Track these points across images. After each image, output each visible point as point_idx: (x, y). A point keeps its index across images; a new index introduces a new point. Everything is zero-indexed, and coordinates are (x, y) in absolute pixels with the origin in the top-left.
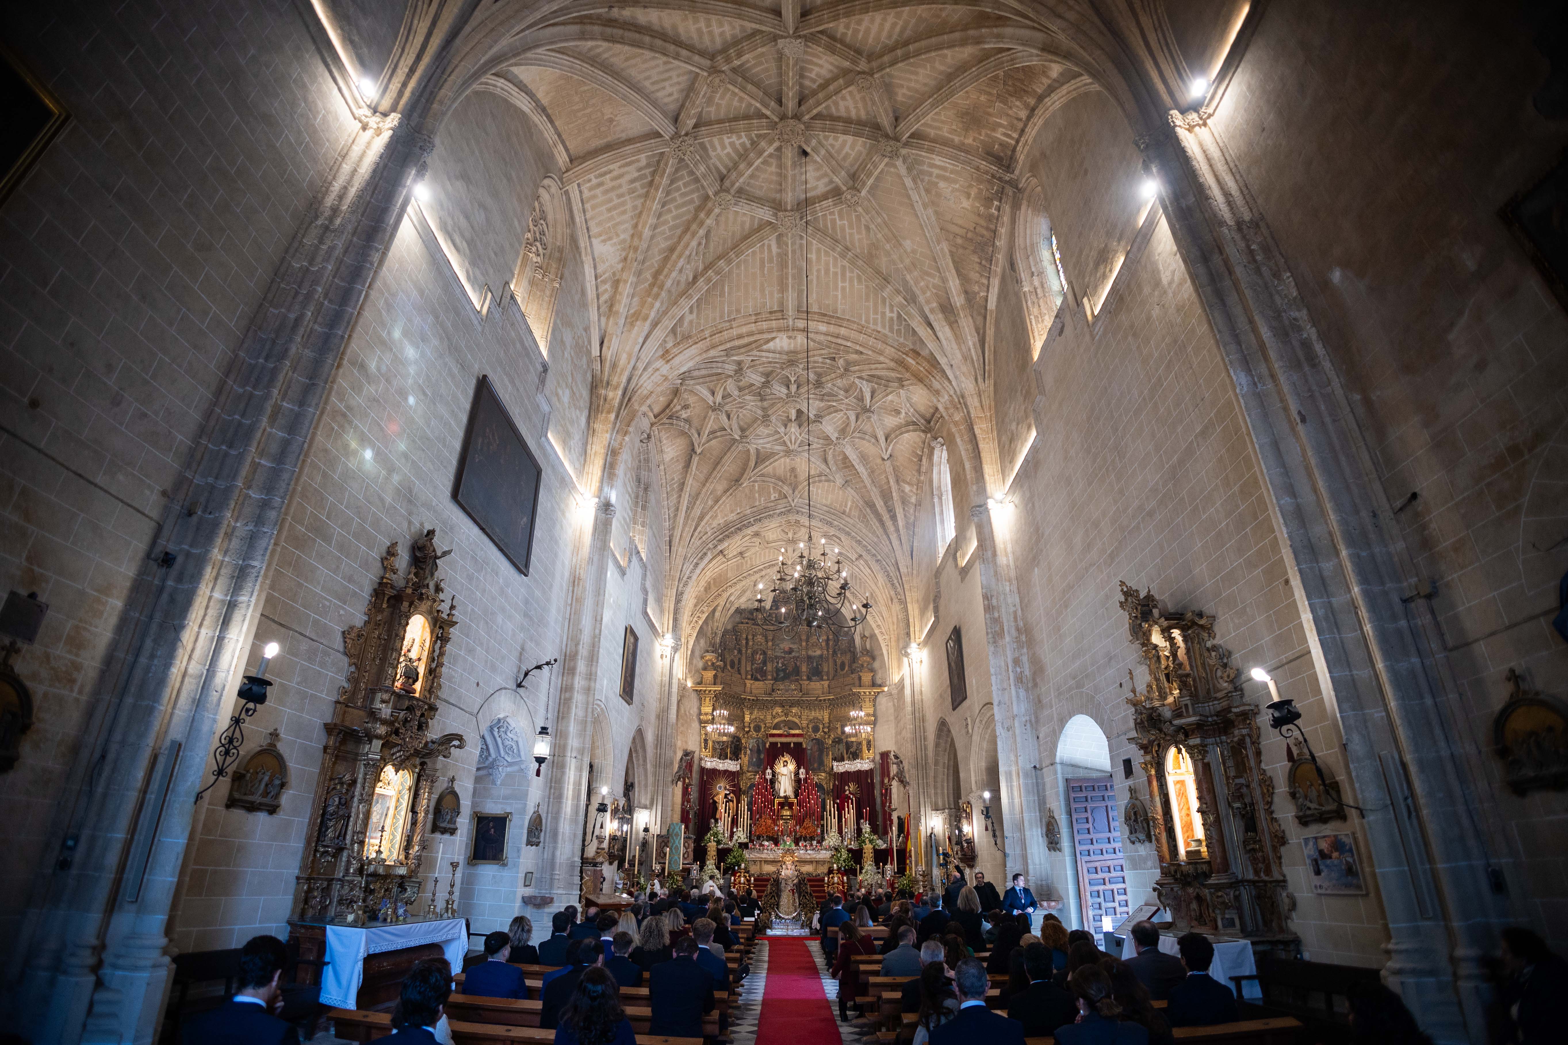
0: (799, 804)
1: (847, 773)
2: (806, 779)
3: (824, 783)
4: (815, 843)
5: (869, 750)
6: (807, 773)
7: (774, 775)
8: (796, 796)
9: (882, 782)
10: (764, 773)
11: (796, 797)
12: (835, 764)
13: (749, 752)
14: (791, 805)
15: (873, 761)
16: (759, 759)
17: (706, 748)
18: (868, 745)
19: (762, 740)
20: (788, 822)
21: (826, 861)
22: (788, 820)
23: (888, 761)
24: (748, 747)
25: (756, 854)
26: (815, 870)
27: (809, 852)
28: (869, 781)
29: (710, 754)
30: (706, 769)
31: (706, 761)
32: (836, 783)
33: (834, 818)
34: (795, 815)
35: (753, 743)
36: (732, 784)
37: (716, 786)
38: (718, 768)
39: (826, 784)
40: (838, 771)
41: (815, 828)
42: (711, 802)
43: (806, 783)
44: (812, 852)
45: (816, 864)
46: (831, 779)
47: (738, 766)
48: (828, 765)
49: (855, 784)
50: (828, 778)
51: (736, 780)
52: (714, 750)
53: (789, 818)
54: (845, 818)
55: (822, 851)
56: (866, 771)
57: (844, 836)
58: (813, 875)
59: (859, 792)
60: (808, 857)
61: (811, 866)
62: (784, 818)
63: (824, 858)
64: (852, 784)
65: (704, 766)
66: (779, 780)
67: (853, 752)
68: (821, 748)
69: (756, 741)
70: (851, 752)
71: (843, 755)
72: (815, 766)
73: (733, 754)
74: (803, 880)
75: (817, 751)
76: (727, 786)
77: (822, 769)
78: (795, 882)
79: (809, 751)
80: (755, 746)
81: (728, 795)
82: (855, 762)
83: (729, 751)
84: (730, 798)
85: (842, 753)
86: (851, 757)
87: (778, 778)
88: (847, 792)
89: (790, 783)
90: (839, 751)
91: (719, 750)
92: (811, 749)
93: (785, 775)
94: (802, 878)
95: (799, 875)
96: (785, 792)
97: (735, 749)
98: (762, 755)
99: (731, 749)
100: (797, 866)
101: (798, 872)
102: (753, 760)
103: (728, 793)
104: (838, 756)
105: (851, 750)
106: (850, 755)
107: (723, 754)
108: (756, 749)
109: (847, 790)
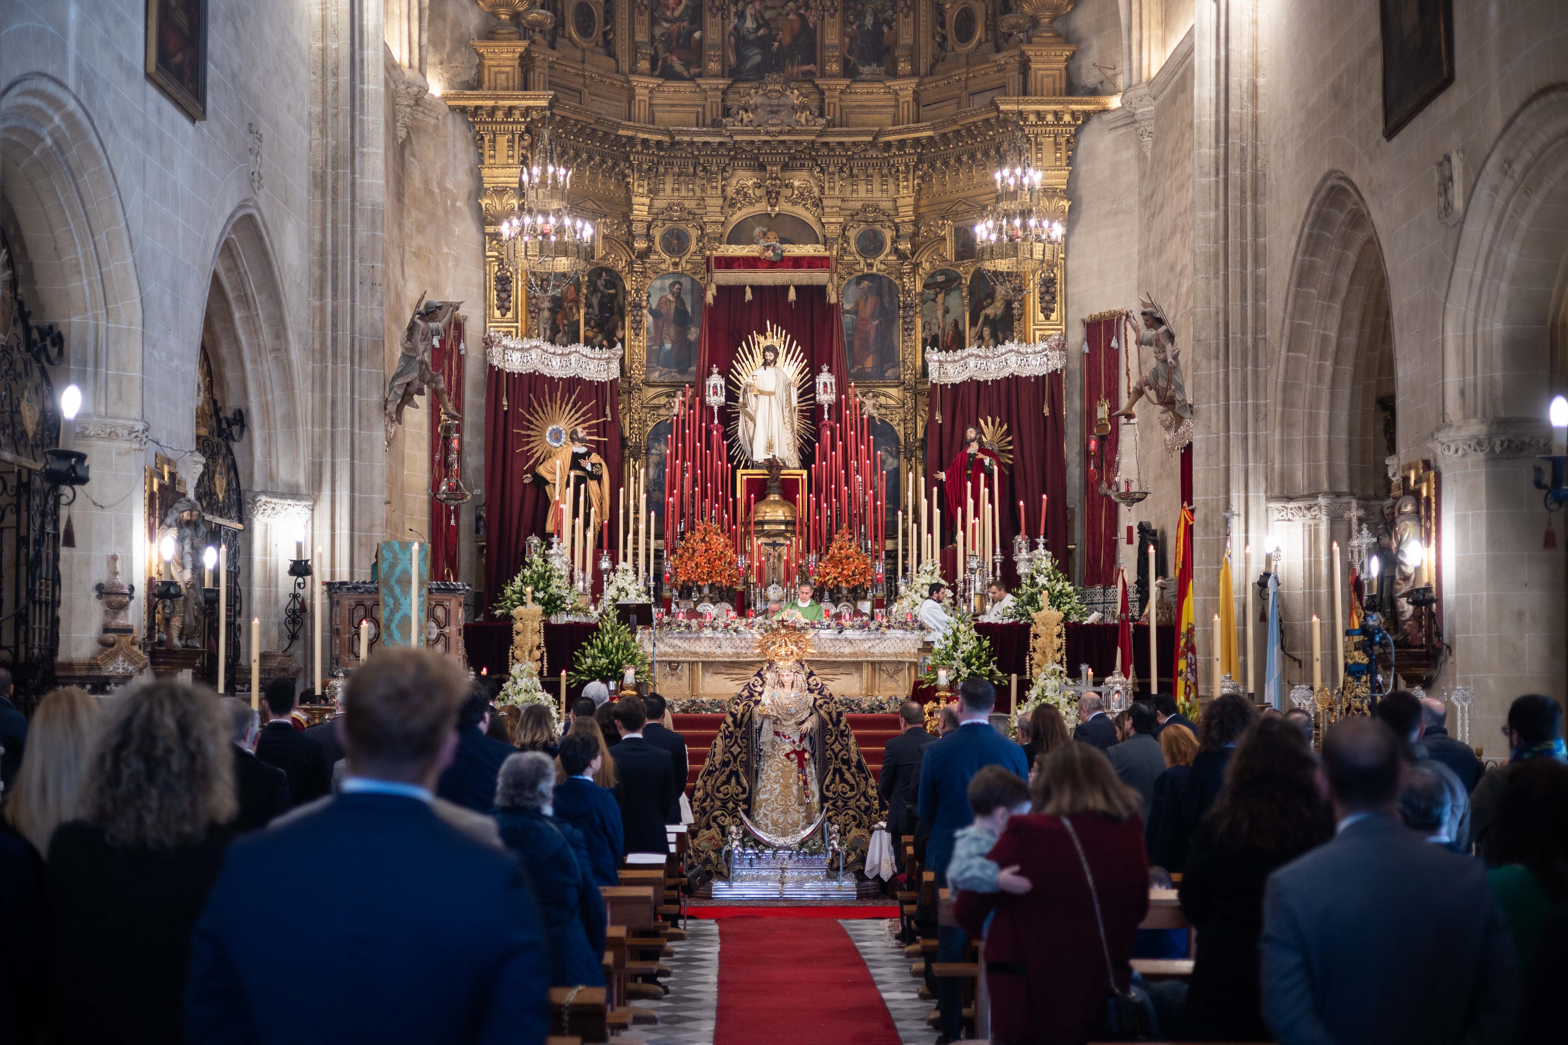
0: (815, 486)
1: (975, 387)
2: (837, 408)
3: (895, 421)
4: (866, 606)
5: (1047, 311)
6: (841, 388)
7: (731, 396)
8: (806, 460)
9: (1090, 414)
10: (700, 388)
12: (934, 356)
14: (788, 490)
15: (1062, 346)
16: (681, 341)
17: (504, 308)
18: (1047, 292)
19: (693, 279)
20: (781, 540)
21: (904, 662)
22: (780, 534)
23: (1114, 344)
24: (644, 304)
25: (676, 642)
26: (870, 690)
27: (849, 633)
28: (1046, 411)
29: (519, 325)
30: (507, 374)
31: (506, 348)
32: (938, 417)
33: (930, 530)
34: (801, 520)
35: (662, 289)
36: (595, 422)
37: (543, 430)
38: (546, 372)
39: (905, 421)
40: (944, 380)
41: (869, 561)
42: (528, 479)
43: (839, 420)
44: (858, 632)
45: (874, 670)
46: (920, 406)
47: (615, 366)
48: (910, 358)
49: (998, 420)
50: (910, 403)
51: (608, 409)
52: (530, 312)
53: (783, 527)
54: (964, 528)
55: (892, 631)
56: (1037, 377)
57: (962, 585)
58: (865, 706)
59: (1011, 447)
60: (847, 650)
61: (856, 676)
62: (766, 527)
63: (896, 655)
64: (989, 419)
65: (501, 366)
66: (748, 409)
67: (996, 315)
68: (887, 305)
69: (671, 281)
70: (987, 317)
71: (961, 328)
72: (869, 363)
73: (596, 326)
74: (831, 719)
75: (873, 317)
76: (579, 429)
77: (889, 373)
78: (808, 725)
79: (848, 312)
80: (670, 297)
81: (583, 456)
82: (1001, 349)
83: (582, 312)
84: (589, 468)
85: (956, 323)
86: (987, 332)
87: (745, 405)
88: (973, 448)
89: (787, 420)
90: (947, 311)
91: (549, 309)
92: (855, 311)
93: (770, 394)
94: (829, 714)
95: (818, 703)
96: (770, 447)
97: (601, 304)
98: (693, 329)
99: (589, 306)
100: (811, 674)
101: (815, 695)
102: (662, 345)
103: (582, 450)
104: (944, 329)
105: (988, 306)
106: (985, 324)
107: (564, 325)
108: (673, 306)
109: (973, 440)
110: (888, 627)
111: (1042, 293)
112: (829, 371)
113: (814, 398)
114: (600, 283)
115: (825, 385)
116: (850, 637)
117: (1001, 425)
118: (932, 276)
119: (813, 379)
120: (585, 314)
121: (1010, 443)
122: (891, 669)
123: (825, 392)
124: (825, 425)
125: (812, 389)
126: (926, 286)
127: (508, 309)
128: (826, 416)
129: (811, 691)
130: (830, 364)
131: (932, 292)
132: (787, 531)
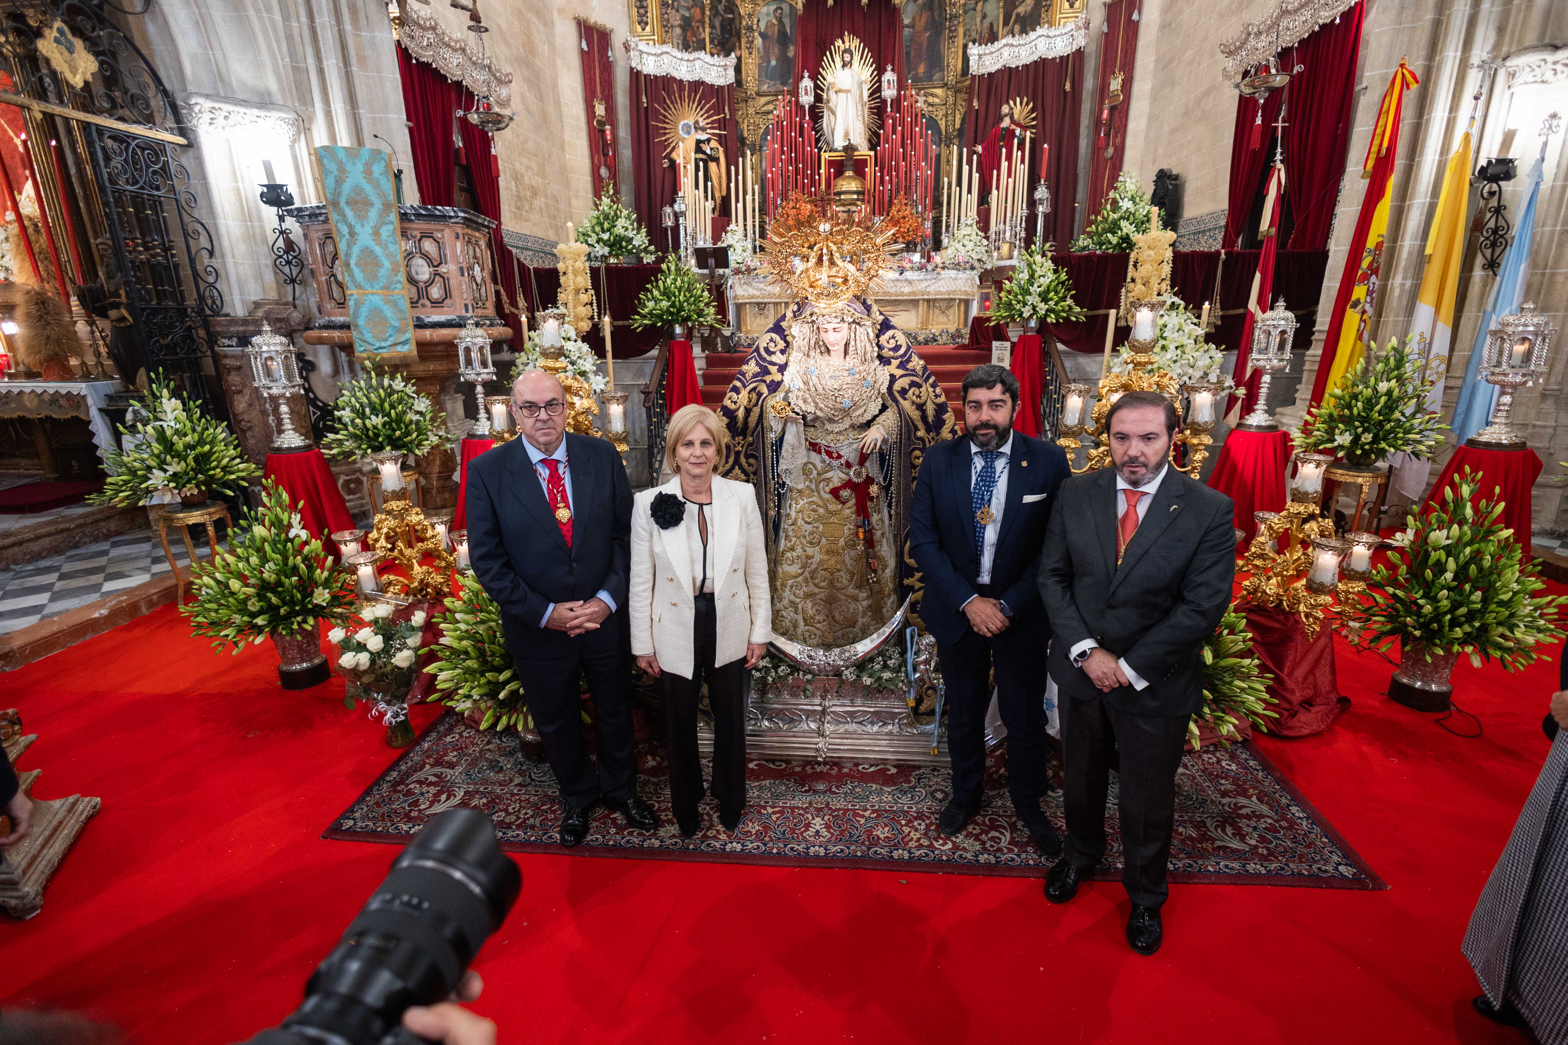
0: (879, 162)
1: (1008, 73)
2: (897, 102)
3: (939, 116)
6: (901, 85)
7: (818, 98)
8: (874, 142)
9: (1103, 89)
10: (795, 92)
11: (873, 147)
12: (974, 51)
13: (759, 41)
14: (859, 167)
15: (1083, 26)
16: (783, 58)
17: (643, 23)
20: (854, 208)
21: (955, 299)
22: (853, 203)
23: (1135, 17)
24: (755, 27)
25: (762, 286)
26: (925, 324)
27: (908, 275)
28: (1068, 87)
29: (656, 37)
30: (645, 76)
31: (641, 52)
32: (975, 104)
33: (969, 191)
34: (869, 191)
35: (768, 14)
36: (715, 118)
37: (676, 124)
38: (678, 76)
39: (946, 116)
41: (920, 220)
42: (666, 164)
43: (899, 111)
44: (916, 273)
45: (929, 307)
46: (959, 102)
47: (731, 73)
48: (952, 62)
49: (1025, 99)
50: (951, 100)
51: (726, 108)
52: (665, 26)
53: (855, 196)
54: (998, 188)
55: (946, 271)
56: (1061, 58)
57: (993, 236)
58: (921, 338)
59: (1034, 123)
60: (907, 289)
61: (913, 312)
62: (843, 197)
63: (949, 293)
64: (1018, 100)
65: (639, 68)
66: (830, 106)
67: (1025, 12)
68: (937, 18)
69: (774, 7)
70: (1018, 15)
71: (995, 29)
72: (921, 69)
73: (719, 44)
74: (924, 417)
75: (926, 30)
76: (700, 120)
77: (937, 76)
78: (875, 435)
79: (907, 26)
80: (774, 21)
81: (703, 142)
82: (1033, 35)
83: (707, 30)
84: (709, 152)
85: (991, 25)
86: (1017, 28)
87: (828, 101)
88: (1006, 123)
89: (860, 113)
90: (984, 17)
91: (680, 26)
92: (912, 26)
93: (847, 91)
94: (921, 407)
95: (897, 386)
96: (847, 135)
97: (722, 26)
98: (792, 48)
99: (712, 26)
100: (886, 326)
101: (893, 368)
102: (769, 62)
103: (703, 136)
104: (981, 33)
105: (1020, 4)
106: (1015, 23)
107: (693, 42)
108: (777, 28)
109: (1006, 116)
110: (943, 268)
112: (893, 70)
113: (880, 97)
114: (721, 8)
115: (889, 81)
116: (909, 278)
117: (1027, 104)
119: (879, 81)
120: (710, 34)
121: (1033, 119)
122: (943, 305)
123: (889, 89)
124: (888, 117)
125: (879, 89)
127: (647, 24)
128: (889, 110)
129: (884, 360)
130: (893, 65)
131: (973, 2)
132: (858, 200)
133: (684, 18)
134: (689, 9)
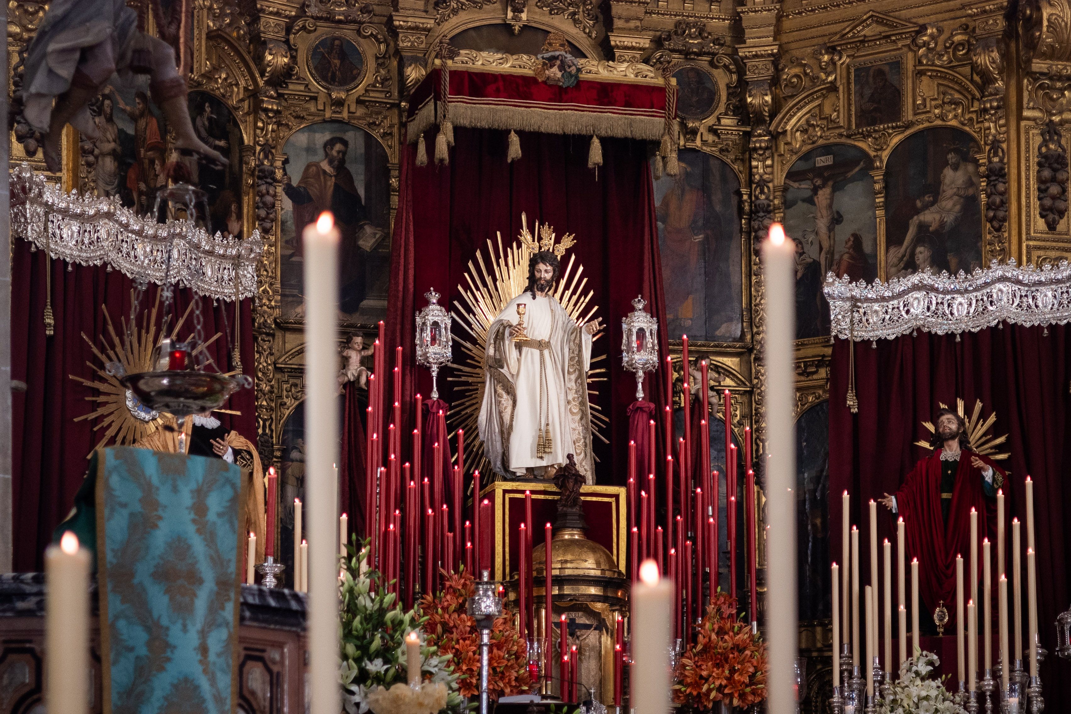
5: (1053, 213)
12: (841, 290)
14: (593, 522)
18: (1053, 180)
19: (368, 137)
24: (279, 174)
30: (53, 261)
31: (50, 208)
32: (851, 402)
35: (310, 150)
38: (126, 267)
40: (862, 334)
43: (663, 401)
47: (246, 273)
52: (85, 152)
53: (596, 591)
56: (1052, 329)
65: (41, 243)
66: (504, 371)
67: (942, 224)
68: (718, 208)
69: (327, 136)
70: (923, 227)
71: (867, 248)
72: (688, 309)
75: (694, 228)
77: (724, 331)
80: (325, 166)
81: (216, 434)
84: (229, 457)
85: (857, 240)
86: (922, 253)
88: (952, 452)
89: (572, 396)
90: (837, 219)
91: (115, 156)
93: (541, 345)
96: (546, 444)
98: (368, 230)
103: (212, 422)
104: (831, 253)
105: (926, 207)
106: (918, 241)
107: (141, 193)
108: (331, 183)
109: (953, 436)
111: (1041, 181)
112: (647, 309)
114: (201, 124)
115: (641, 332)
118: (807, 157)
123: (640, 347)
124: (641, 409)
126: (791, 175)
128: (640, 395)
130: (648, 297)
131: (805, 185)
132: (602, 598)
133: (122, 137)
134: (134, 118)
